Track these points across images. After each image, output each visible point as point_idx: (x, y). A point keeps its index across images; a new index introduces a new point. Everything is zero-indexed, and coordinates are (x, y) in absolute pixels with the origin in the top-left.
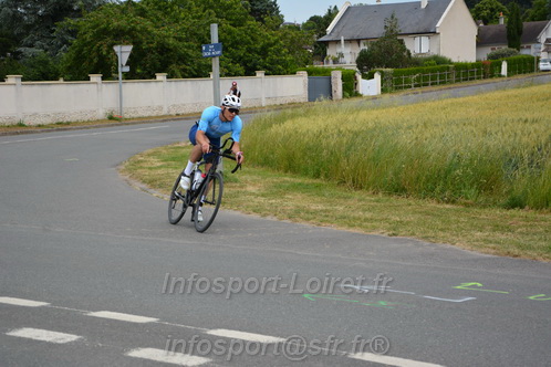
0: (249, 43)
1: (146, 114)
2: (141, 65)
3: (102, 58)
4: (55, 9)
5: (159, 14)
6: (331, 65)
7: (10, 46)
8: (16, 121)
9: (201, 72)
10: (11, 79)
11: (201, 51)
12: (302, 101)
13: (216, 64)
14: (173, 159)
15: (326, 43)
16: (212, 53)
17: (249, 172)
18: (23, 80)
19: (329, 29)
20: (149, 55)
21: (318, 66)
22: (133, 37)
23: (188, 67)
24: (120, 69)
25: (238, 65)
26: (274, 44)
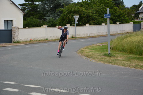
0: (114, 14)
1: (83, 36)
2: (81, 21)
3: (69, 19)
4: (56, 6)
5: (87, 6)
6: (140, 20)
8: (46, 39)
9: (99, 23)
10: (45, 26)
12: (131, 31)
14: (93, 49)
15: (139, 13)
17: (118, 54)
18: (48, 26)
19: (140, 9)
20: (84, 18)
21: (136, 20)
22: (79, 13)
23: (96, 22)
24: (75, 23)
25: (111, 21)
26: (123, 14)
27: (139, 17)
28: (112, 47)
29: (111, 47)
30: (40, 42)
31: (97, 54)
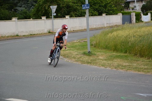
0: (100, 3)
2: (60, 13)
3: (46, 10)
7: (13, 7)
8: (16, 34)
9: (82, 15)
10: (14, 19)
11: (82, 7)
12: (120, 24)
13: (87, 12)
14: (72, 47)
15: (129, 2)
16: (86, 8)
17: (100, 52)
18: (18, 19)
20: (63, 9)
21: (126, 11)
22: (57, 3)
23: (77, 13)
24: (52, 14)
25: (96, 12)
26: (109, 3)
27: (130, 6)
28: (95, 44)
29: (93, 44)
30: (8, 38)
31: (74, 53)
